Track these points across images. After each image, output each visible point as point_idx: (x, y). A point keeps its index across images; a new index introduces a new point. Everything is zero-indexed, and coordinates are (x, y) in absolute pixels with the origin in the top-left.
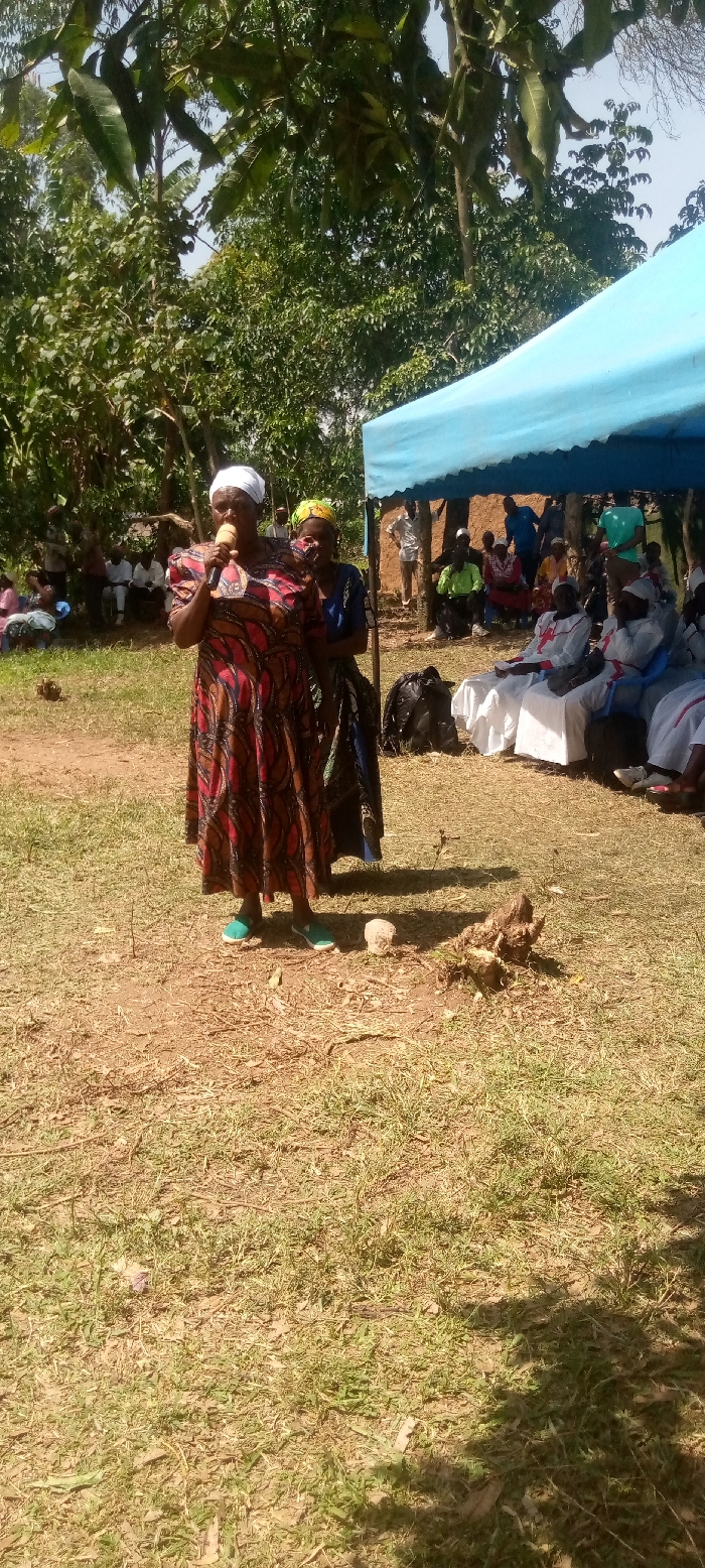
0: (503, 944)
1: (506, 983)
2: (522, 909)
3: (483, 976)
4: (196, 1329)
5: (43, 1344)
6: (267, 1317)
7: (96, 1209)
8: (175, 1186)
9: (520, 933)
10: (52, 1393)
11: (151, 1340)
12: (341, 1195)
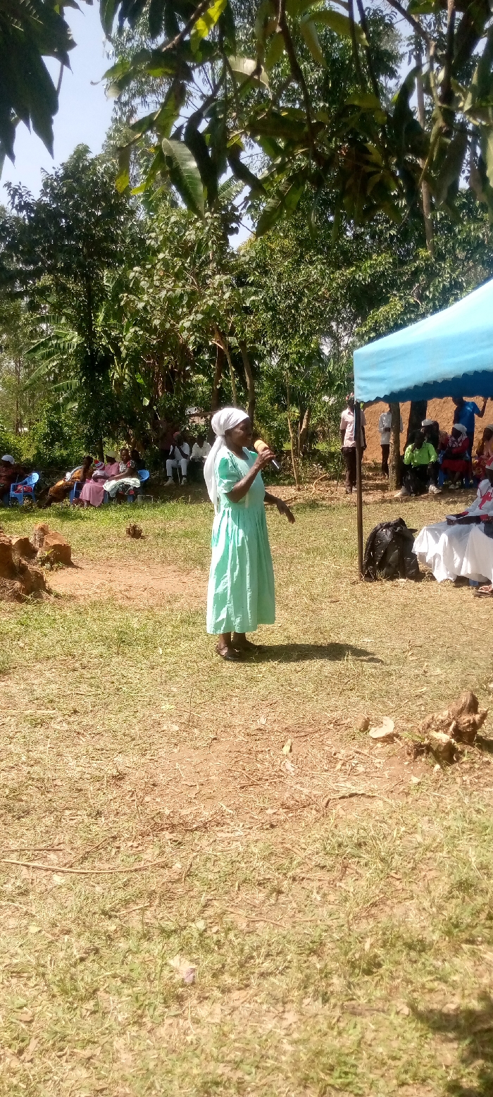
0: (456, 729)
1: (458, 759)
2: (470, 705)
3: (440, 752)
4: (230, 1014)
5: (120, 1019)
6: (281, 1009)
7: (159, 917)
8: (215, 903)
9: (469, 721)
10: (125, 1057)
11: (196, 1021)
12: (335, 917)
